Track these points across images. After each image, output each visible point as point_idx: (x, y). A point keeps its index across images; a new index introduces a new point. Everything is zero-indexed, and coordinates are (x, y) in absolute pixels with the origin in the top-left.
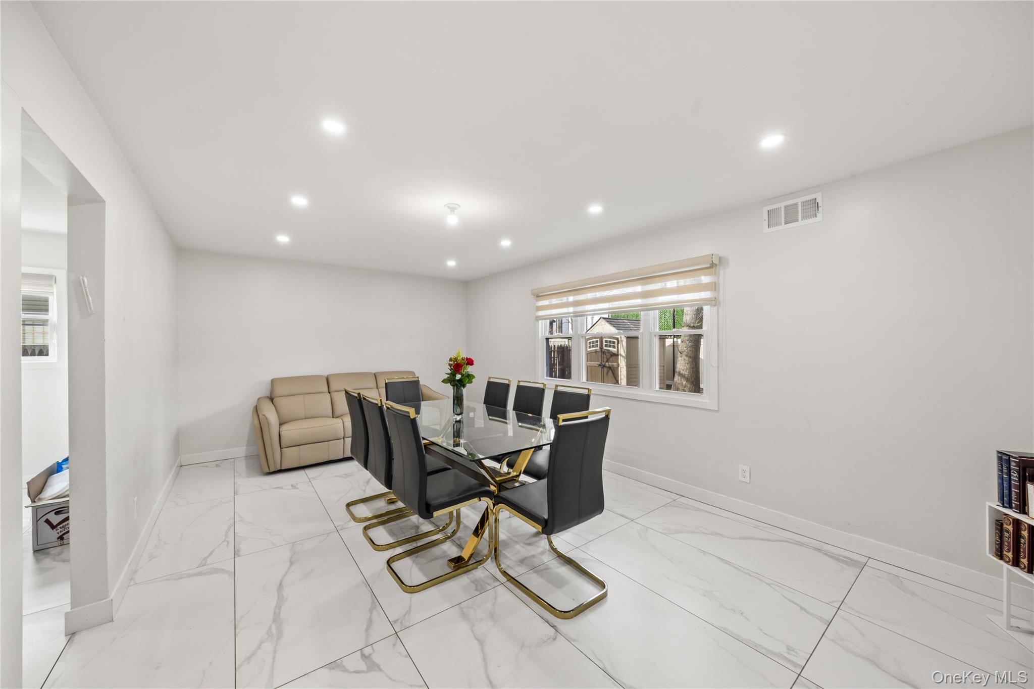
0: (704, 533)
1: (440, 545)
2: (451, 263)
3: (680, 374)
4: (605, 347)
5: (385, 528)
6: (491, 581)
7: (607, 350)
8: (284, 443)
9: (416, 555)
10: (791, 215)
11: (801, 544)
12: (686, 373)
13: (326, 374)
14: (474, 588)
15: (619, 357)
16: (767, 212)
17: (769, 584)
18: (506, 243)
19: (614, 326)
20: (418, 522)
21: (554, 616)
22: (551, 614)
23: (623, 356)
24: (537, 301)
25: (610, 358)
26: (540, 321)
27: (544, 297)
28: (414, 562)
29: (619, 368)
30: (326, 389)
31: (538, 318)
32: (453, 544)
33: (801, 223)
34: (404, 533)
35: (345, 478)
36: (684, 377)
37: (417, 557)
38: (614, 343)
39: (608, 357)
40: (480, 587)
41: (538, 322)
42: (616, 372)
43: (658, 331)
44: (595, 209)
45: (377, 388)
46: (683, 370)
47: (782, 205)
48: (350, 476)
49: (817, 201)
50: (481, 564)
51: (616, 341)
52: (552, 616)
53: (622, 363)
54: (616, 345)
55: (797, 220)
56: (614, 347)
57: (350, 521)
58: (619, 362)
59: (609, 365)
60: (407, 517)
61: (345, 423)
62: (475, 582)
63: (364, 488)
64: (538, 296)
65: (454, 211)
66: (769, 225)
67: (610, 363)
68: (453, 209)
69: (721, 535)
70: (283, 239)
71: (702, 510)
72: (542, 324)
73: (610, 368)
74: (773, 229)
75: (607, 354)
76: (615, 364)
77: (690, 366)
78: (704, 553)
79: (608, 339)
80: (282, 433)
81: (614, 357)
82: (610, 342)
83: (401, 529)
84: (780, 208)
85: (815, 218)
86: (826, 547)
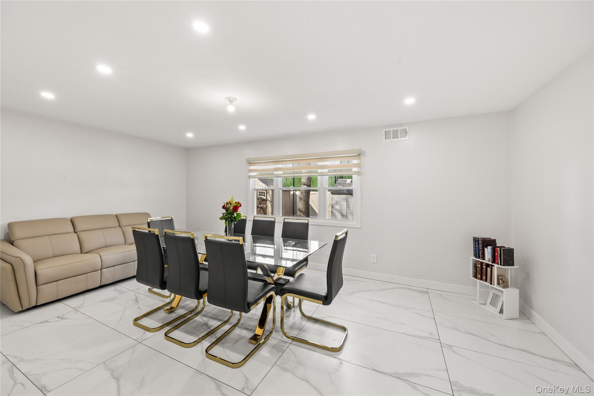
0: (365, 291)
1: (233, 332)
2: (190, 135)
3: (300, 210)
4: (259, 195)
5: (180, 331)
6: (283, 344)
7: (260, 197)
8: (41, 280)
9: (221, 342)
10: (395, 135)
11: (403, 288)
12: (303, 210)
13: (69, 216)
14: (277, 351)
15: (268, 201)
16: (385, 132)
17: (405, 308)
18: (242, 127)
19: (265, 183)
20: (204, 321)
21: (331, 351)
22: (329, 352)
23: (269, 201)
24: (250, 166)
25: (261, 202)
26: (251, 179)
27: (253, 164)
28: (223, 347)
29: (268, 208)
30: (71, 229)
31: (250, 177)
32: (241, 329)
33: (399, 139)
34: (199, 330)
35: (112, 301)
36: (302, 212)
37: (223, 344)
38: (264, 193)
39: (260, 201)
40: (279, 349)
41: (250, 179)
42: (265, 210)
43: (327, 187)
44: (312, 117)
45: (120, 226)
46: (302, 208)
47: (391, 129)
48: (115, 299)
49: (406, 130)
50: (270, 336)
51: (265, 192)
52: (330, 352)
53: (269, 204)
54: (266, 195)
55: (398, 138)
56: (264, 196)
57: (145, 333)
58: (268, 205)
59: (261, 206)
60: (192, 319)
61: (102, 257)
62: (274, 347)
63: (137, 306)
64: (250, 163)
65: (232, 102)
66: (385, 138)
67: (262, 205)
68: (231, 101)
69: (372, 291)
70: (48, 95)
71: (355, 280)
72: (252, 181)
73: (261, 208)
74: (387, 140)
75: (260, 200)
76: (265, 206)
77: (305, 206)
78: (371, 300)
79: (261, 191)
80: (39, 272)
81: (264, 201)
82: (262, 193)
83: (194, 328)
84: (390, 131)
85: (405, 138)
86: (412, 287)
